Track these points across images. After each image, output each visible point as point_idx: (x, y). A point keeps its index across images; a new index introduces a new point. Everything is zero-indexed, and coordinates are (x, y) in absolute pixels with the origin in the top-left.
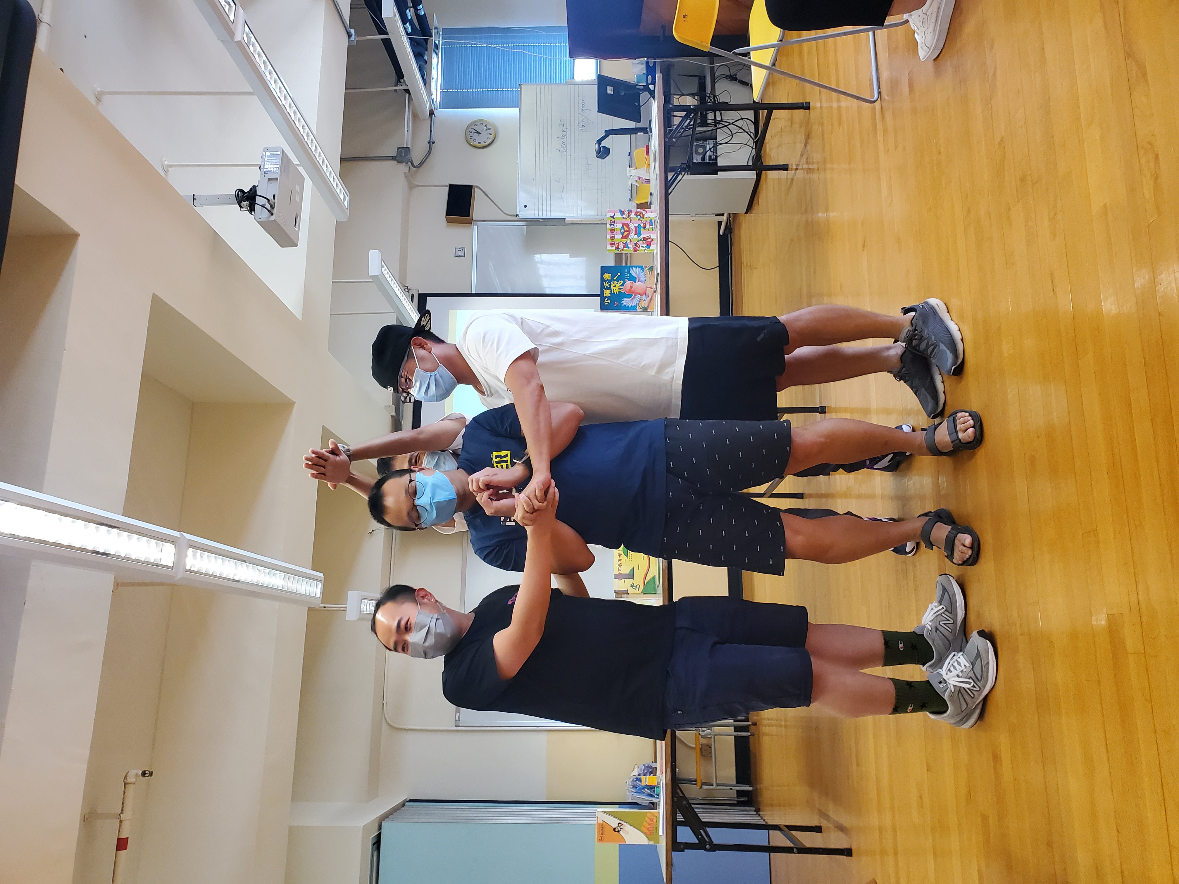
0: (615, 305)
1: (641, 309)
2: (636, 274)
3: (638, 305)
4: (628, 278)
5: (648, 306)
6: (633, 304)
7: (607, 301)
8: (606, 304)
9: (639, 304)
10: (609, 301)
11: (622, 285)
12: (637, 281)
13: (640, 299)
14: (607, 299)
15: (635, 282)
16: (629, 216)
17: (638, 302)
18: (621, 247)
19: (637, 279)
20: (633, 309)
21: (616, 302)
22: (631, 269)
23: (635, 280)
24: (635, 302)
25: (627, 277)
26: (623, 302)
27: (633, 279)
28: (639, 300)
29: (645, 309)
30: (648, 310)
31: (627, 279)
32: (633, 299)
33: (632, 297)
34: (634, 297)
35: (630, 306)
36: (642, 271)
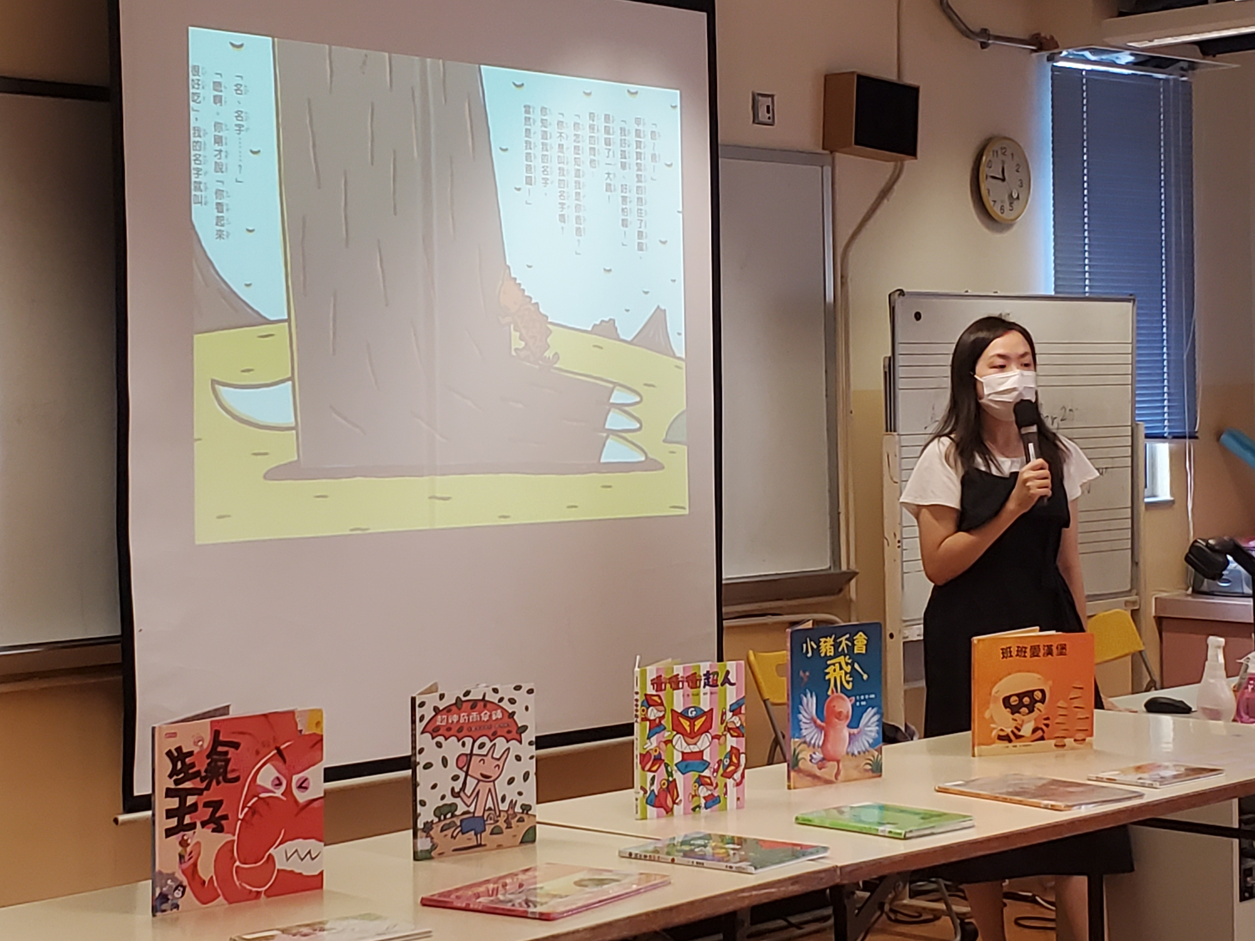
16: (729, 730)
18: (653, 713)
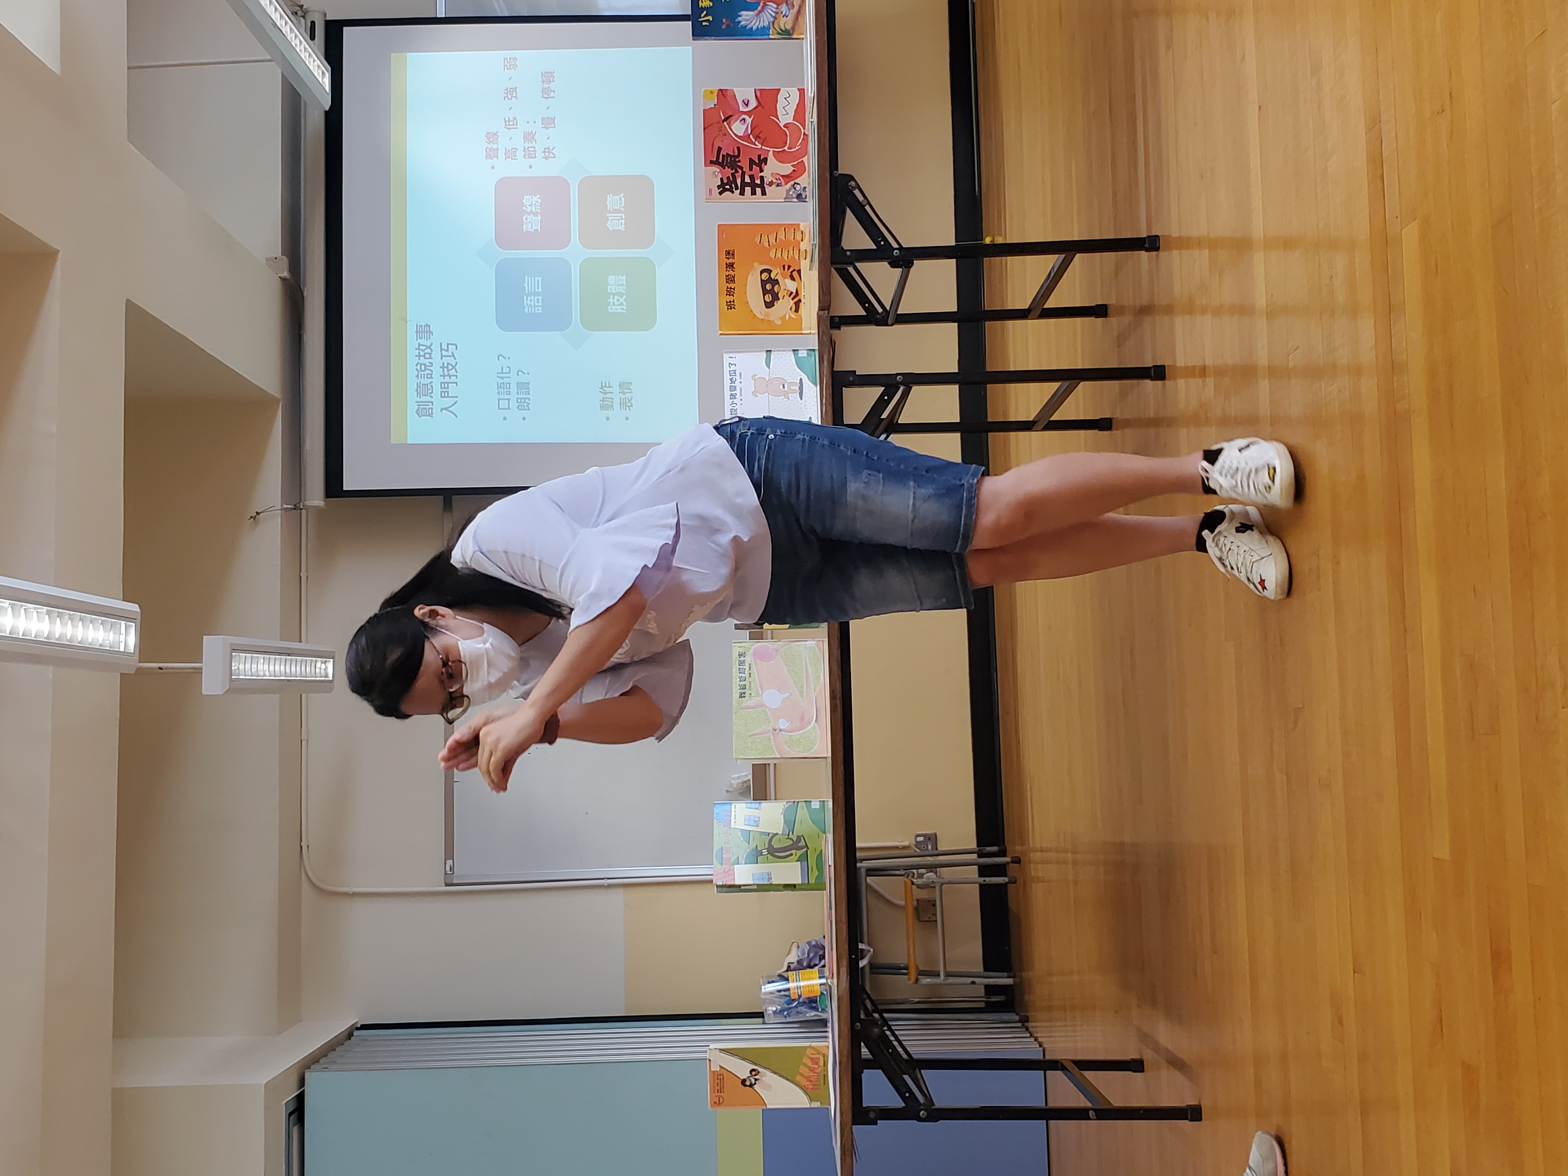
0: (724, 27)
1: (779, 33)
3: (771, 24)
5: (793, 28)
6: (762, 24)
7: (706, 19)
8: (704, 24)
9: (773, 23)
10: (710, 18)
13: (776, 13)
14: (705, 12)
17: (772, 19)
20: (761, 33)
21: (724, 20)
24: (765, 19)
26: (740, 18)
28: (773, 14)
29: (787, 34)
30: (794, 36)
32: (760, 12)
33: (760, 8)
34: (763, 7)
35: (755, 28)
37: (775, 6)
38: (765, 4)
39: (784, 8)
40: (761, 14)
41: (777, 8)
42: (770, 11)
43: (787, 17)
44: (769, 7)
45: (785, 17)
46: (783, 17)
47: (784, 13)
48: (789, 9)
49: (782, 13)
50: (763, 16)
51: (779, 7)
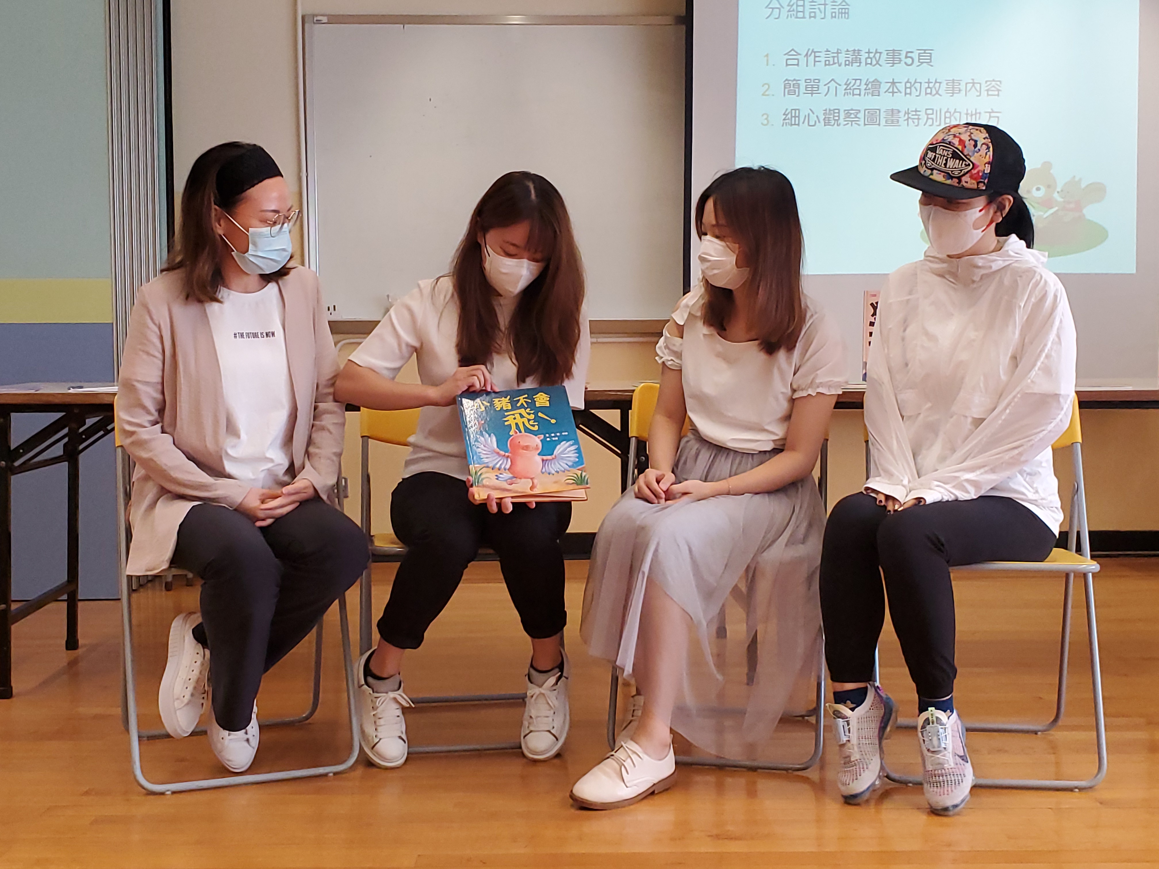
2: (562, 453)
3: (485, 465)
4: (548, 439)
6: (484, 456)
9: (488, 467)
11: (527, 430)
12: (545, 458)
15: (539, 454)
19: (549, 457)
22: (571, 442)
23: (542, 453)
24: (491, 458)
25: (550, 437)
27: (547, 449)
28: (498, 466)
31: (545, 437)
33: (502, 453)
36: (570, 464)
37: (508, 467)
38: (508, 457)
39: (507, 475)
40: (495, 454)
41: (505, 469)
42: (500, 462)
43: (497, 479)
44: (505, 461)
45: (496, 477)
46: (497, 476)
47: (501, 476)
48: (506, 481)
49: (501, 474)
50: (494, 456)
51: (507, 471)
